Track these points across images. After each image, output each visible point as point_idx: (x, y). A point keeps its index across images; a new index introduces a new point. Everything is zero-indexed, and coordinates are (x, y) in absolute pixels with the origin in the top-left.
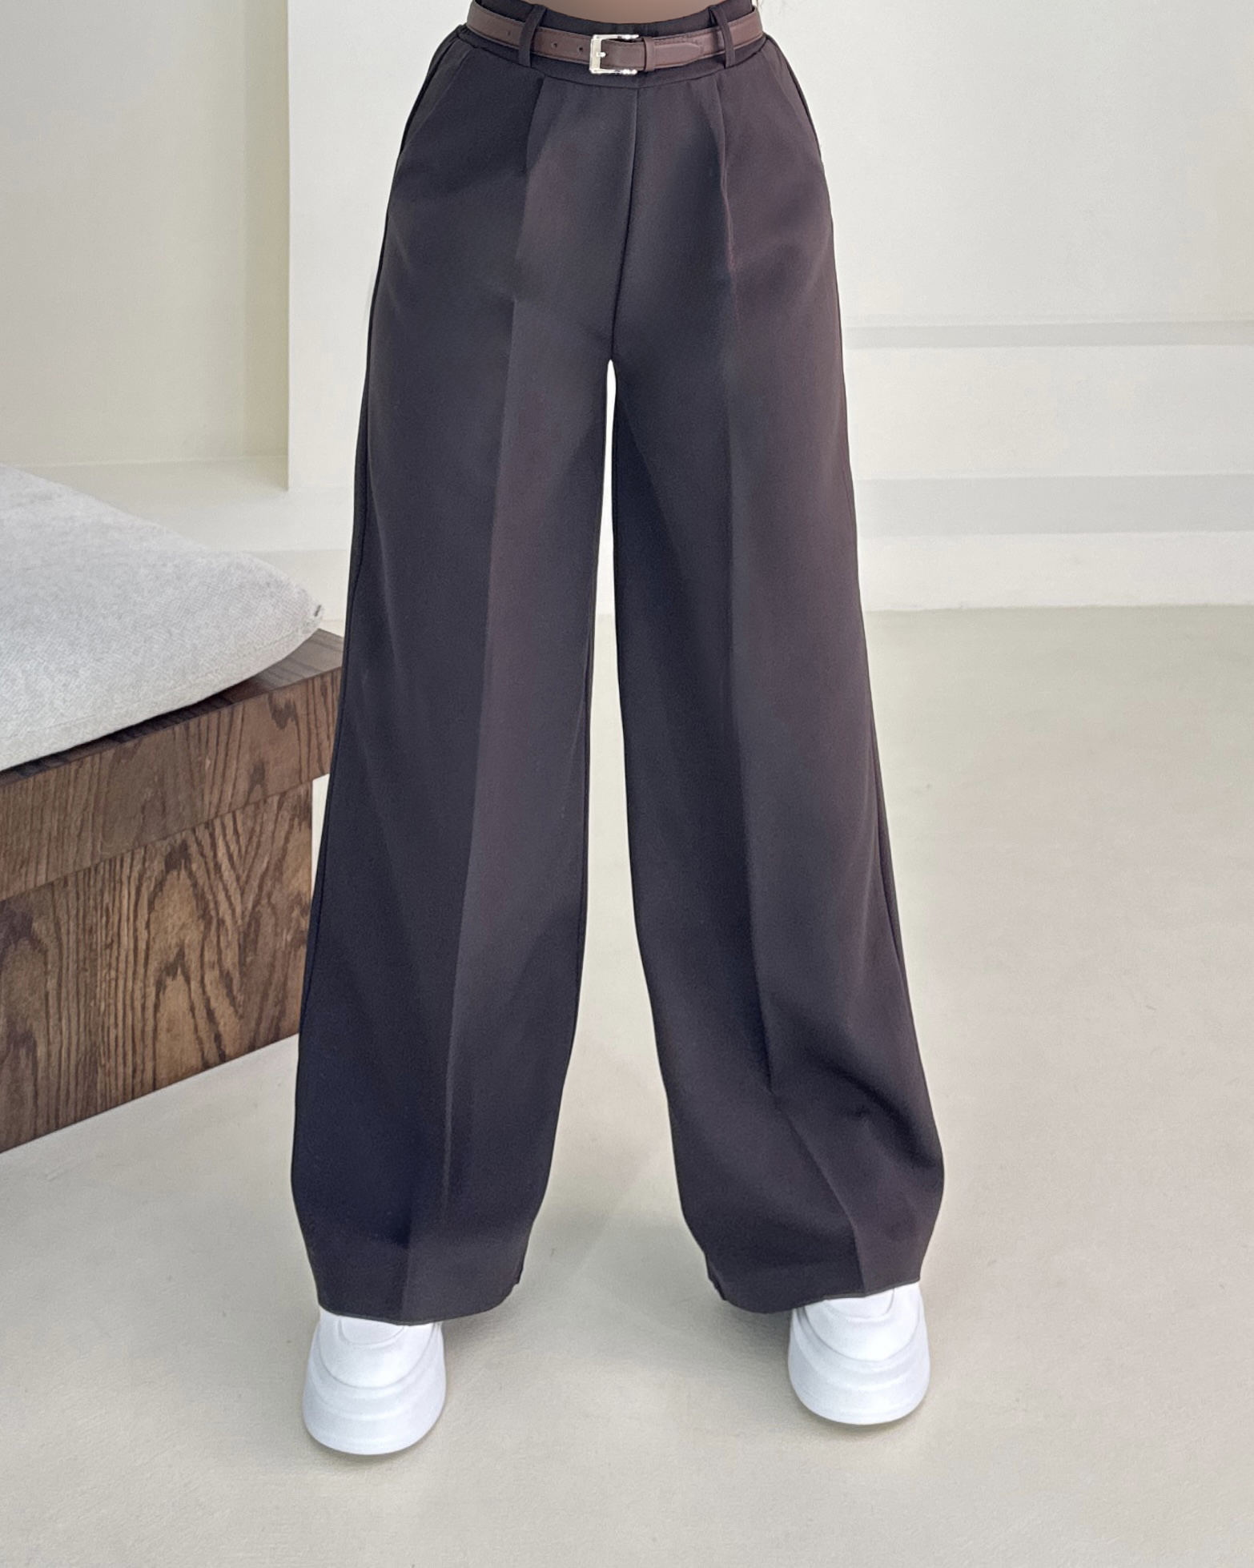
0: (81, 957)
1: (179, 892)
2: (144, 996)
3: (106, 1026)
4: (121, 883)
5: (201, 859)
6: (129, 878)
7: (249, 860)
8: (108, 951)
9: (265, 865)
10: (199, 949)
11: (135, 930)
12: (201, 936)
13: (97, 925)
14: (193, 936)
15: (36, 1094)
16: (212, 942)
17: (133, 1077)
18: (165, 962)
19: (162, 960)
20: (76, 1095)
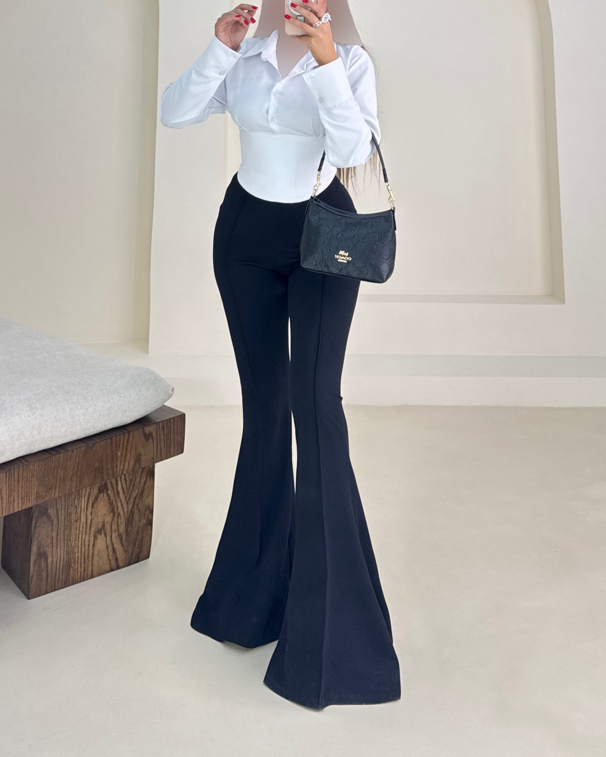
0: (66, 524)
1: (104, 502)
2: (89, 541)
3: (74, 552)
4: (82, 497)
5: (112, 489)
6: (85, 495)
7: (130, 491)
8: (76, 523)
9: (136, 493)
10: (110, 524)
11: (87, 515)
12: (111, 519)
13: (72, 512)
14: (108, 519)
15: (47, 577)
16: (115, 521)
17: (84, 572)
18: (97, 528)
19: (96, 527)
20: (62, 578)
